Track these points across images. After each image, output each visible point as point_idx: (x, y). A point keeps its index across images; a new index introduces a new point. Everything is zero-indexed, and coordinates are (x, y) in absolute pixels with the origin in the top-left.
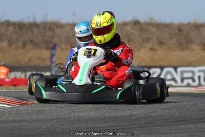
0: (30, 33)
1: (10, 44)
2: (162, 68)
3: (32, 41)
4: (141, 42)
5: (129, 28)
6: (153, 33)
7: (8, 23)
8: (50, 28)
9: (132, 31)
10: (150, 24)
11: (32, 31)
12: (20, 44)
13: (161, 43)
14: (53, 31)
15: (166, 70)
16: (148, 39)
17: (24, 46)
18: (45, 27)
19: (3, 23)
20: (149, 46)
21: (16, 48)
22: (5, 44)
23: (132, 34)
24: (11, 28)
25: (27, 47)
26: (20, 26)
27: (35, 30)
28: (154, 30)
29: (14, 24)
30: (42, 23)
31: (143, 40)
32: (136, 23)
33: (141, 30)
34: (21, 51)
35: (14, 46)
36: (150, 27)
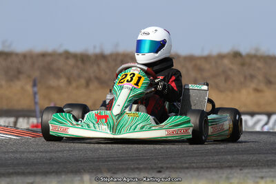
0: (95, 68)
1: (69, 82)
2: (269, 115)
3: (98, 79)
4: (242, 79)
5: (226, 61)
6: (259, 69)
7: (67, 55)
9: (231, 66)
10: (255, 56)
11: (98, 65)
12: (83, 81)
13: (269, 82)
15: (274, 117)
16: (252, 77)
17: (87, 85)
18: (115, 60)
19: (60, 55)
20: (253, 85)
21: (77, 88)
22: (62, 82)
23: (231, 69)
24: (71, 62)
25: (92, 87)
26: (83, 59)
28: (259, 64)
29: (75, 56)
30: (111, 55)
31: (245, 78)
32: (236, 55)
33: (243, 65)
34: (84, 91)
35: (74, 85)
36: (254, 60)
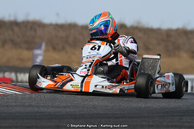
0: (10, 32)
3: (12, 41)
8: (31, 28)
13: (147, 49)
14: (35, 31)
18: (26, 26)
27: (16, 29)
30: (23, 22)
32: (122, 26)
